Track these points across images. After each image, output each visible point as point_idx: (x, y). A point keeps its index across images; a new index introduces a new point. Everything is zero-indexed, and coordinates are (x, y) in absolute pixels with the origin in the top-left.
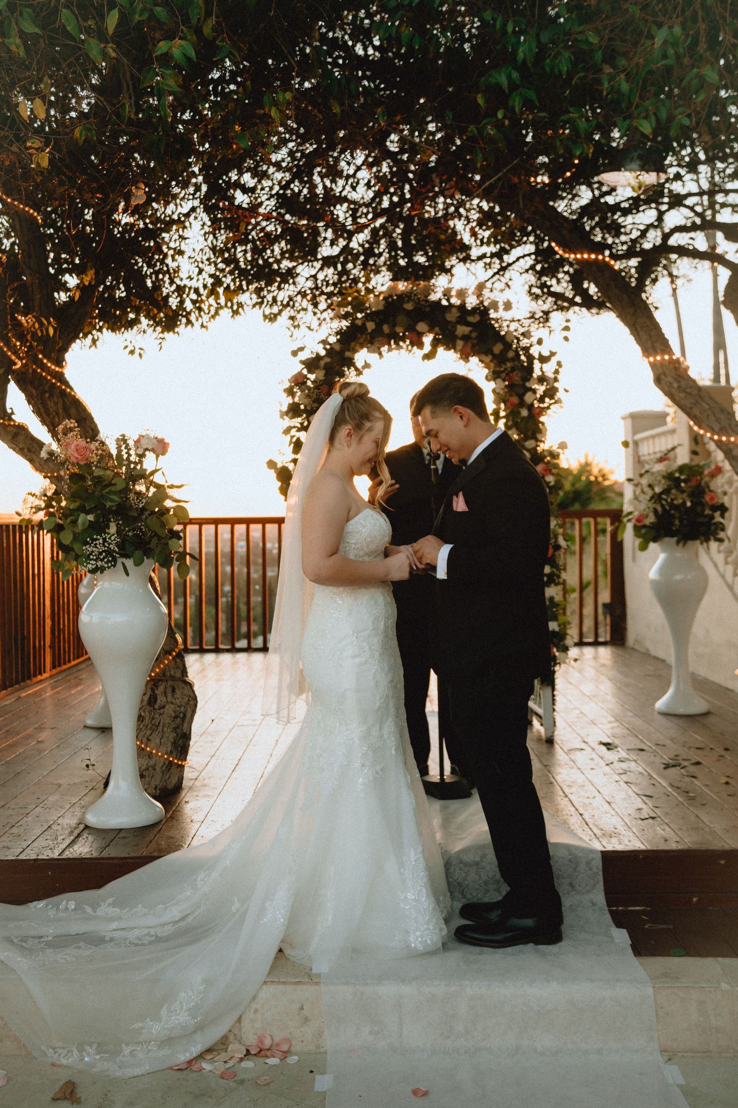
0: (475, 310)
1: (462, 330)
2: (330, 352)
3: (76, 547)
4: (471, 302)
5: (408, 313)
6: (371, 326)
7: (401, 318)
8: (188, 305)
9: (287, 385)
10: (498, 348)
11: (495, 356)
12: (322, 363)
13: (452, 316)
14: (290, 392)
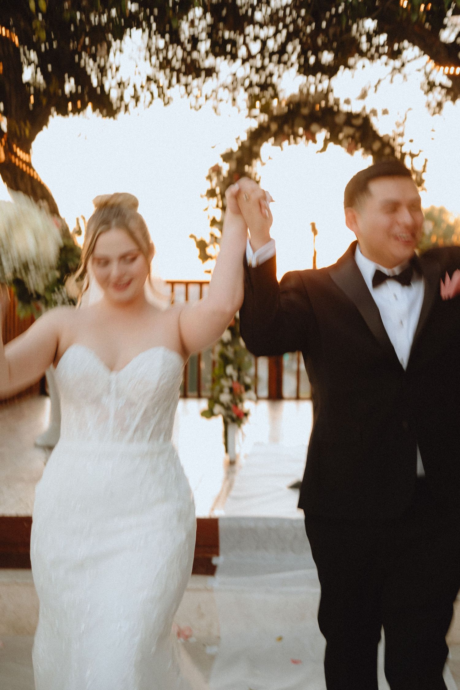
0: (358, 116)
1: (348, 131)
2: (242, 148)
3: (48, 296)
4: (355, 108)
5: (304, 117)
6: (274, 127)
7: (298, 121)
8: (127, 98)
9: (207, 174)
10: (376, 146)
11: (373, 153)
12: (235, 157)
13: (340, 120)
14: (209, 178)
